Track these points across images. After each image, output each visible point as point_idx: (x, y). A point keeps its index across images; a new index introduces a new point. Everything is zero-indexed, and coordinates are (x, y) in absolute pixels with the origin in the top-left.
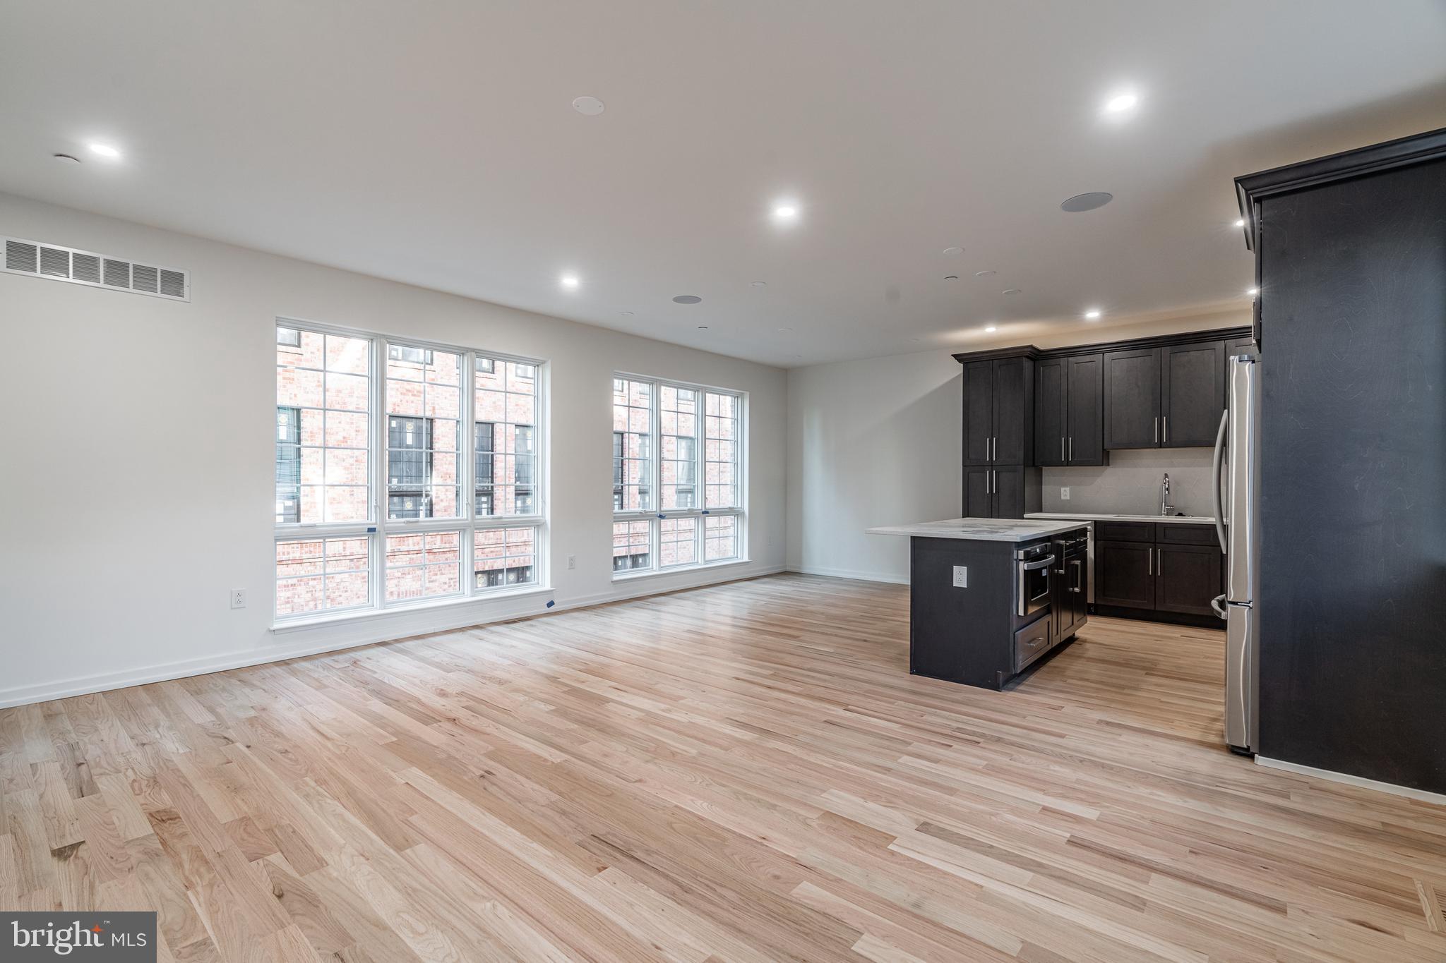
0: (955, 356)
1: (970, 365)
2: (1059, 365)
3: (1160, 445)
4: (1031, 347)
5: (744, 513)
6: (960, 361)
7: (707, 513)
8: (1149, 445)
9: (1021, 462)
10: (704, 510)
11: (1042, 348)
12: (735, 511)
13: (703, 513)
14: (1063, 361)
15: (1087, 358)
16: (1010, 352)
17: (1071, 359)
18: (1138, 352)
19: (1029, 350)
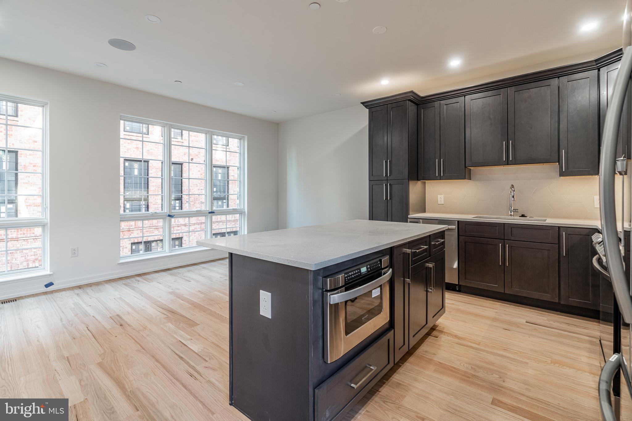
0: (362, 103)
1: (373, 110)
2: (435, 107)
3: (508, 163)
4: (412, 92)
5: (245, 212)
6: (366, 107)
7: (214, 213)
8: (498, 163)
9: (407, 177)
10: (210, 211)
11: (422, 94)
12: (238, 211)
13: (209, 213)
14: (437, 104)
15: (454, 100)
16: (398, 97)
17: (442, 102)
18: (490, 93)
19: (411, 94)
